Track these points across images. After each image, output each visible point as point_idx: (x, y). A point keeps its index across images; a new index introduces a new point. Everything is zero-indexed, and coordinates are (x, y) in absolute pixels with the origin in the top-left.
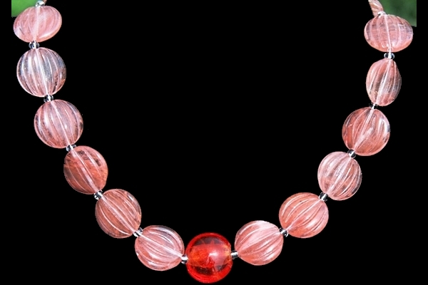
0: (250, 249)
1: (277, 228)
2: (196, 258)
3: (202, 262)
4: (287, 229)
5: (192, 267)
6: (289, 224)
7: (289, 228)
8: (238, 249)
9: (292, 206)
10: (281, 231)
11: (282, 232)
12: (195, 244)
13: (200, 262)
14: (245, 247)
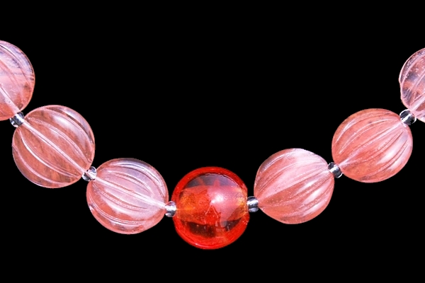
0: (278, 198)
1: (325, 163)
2: (189, 209)
3: (199, 214)
4: (340, 165)
5: (183, 222)
6: (344, 157)
7: (345, 163)
8: (259, 195)
9: (355, 128)
10: (330, 167)
11: (332, 170)
12: (189, 184)
13: (196, 214)
14: (270, 192)
